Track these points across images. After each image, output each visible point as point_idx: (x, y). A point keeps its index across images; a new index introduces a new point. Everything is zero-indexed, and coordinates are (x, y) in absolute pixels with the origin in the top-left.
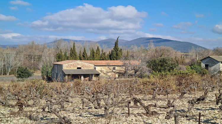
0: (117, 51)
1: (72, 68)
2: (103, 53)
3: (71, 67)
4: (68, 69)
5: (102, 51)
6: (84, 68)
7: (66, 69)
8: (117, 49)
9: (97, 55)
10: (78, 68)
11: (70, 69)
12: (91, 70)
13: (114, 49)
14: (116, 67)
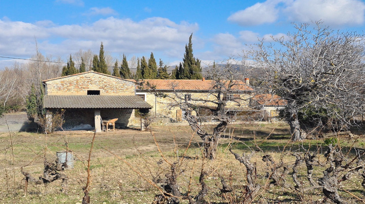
0: (191, 63)
1: (73, 92)
2: (162, 67)
3: (69, 90)
4: (60, 93)
5: (161, 63)
6: (107, 92)
7: (54, 94)
8: (191, 61)
9: (151, 71)
10: (90, 92)
11: (68, 94)
12: (127, 99)
13: (184, 60)
14: (192, 94)
